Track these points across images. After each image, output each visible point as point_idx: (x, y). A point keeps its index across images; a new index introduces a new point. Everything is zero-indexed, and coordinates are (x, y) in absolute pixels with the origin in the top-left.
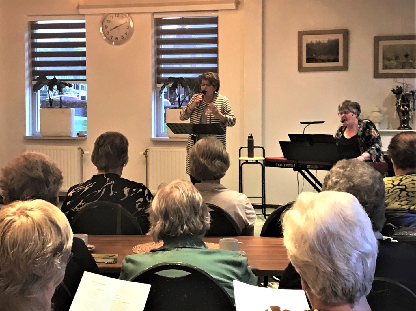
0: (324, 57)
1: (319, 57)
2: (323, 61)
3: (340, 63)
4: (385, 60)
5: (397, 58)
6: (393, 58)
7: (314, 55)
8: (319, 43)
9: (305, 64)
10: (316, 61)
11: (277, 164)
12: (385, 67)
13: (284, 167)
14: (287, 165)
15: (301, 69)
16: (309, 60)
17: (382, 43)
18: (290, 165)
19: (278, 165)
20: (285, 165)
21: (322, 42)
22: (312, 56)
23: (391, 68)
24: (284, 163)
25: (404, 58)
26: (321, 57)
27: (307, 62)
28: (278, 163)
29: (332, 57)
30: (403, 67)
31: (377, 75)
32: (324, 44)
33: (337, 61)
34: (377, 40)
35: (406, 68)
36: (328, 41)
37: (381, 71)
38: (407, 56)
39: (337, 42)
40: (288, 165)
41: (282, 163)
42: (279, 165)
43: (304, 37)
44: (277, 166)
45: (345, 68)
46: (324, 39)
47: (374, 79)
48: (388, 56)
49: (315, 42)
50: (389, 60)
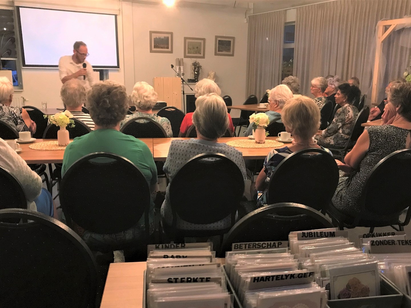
0: (162, 46)
1: (160, 46)
2: (162, 48)
3: (170, 50)
4: (189, 49)
6: (192, 48)
7: (157, 44)
8: (160, 38)
12: (189, 53)
15: (151, 51)
17: (187, 41)
21: (161, 38)
23: (191, 53)
27: (154, 48)
29: (166, 46)
30: (196, 53)
32: (162, 39)
33: (168, 48)
34: (185, 39)
36: (165, 37)
37: (187, 55)
38: (197, 48)
39: (168, 38)
43: (153, 34)
45: (171, 52)
46: (162, 36)
47: (185, 58)
48: (190, 47)
49: (158, 37)
50: (191, 49)
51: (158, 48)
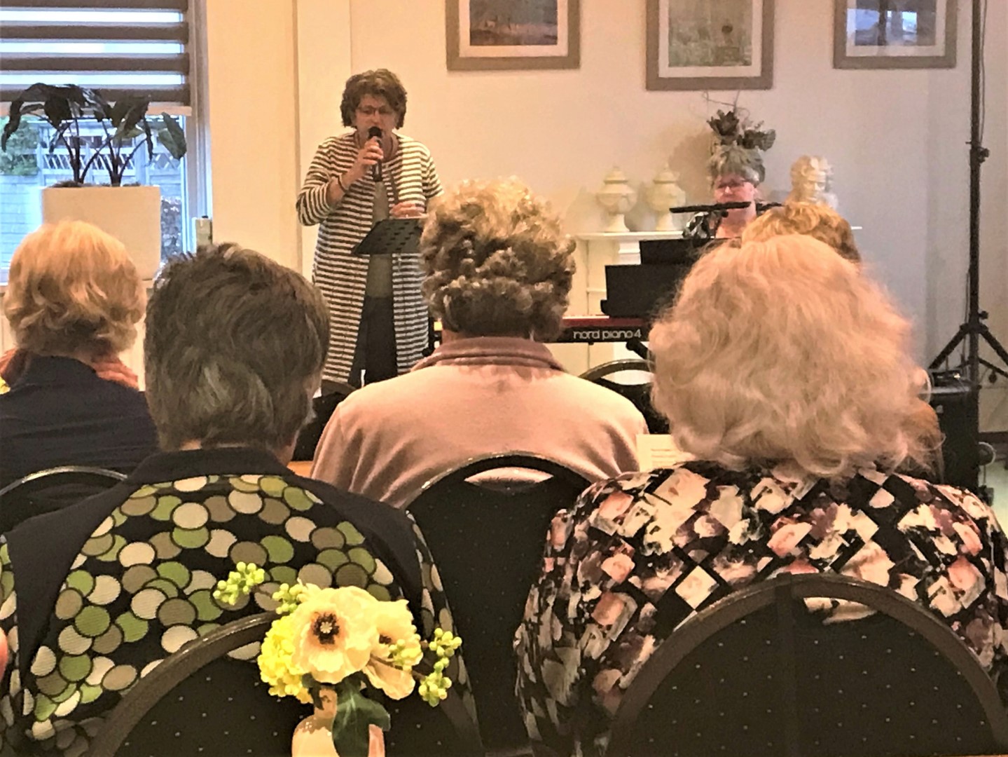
0: (517, 29)
1: (506, 30)
2: (517, 41)
3: (560, 49)
4: (675, 41)
5: (703, 33)
6: (695, 35)
7: (490, 23)
9: (466, 48)
10: (498, 40)
11: (575, 333)
12: (675, 61)
13: (600, 340)
14: (611, 335)
15: (455, 62)
16: (477, 37)
18: (622, 334)
19: (581, 337)
20: (606, 335)
22: (486, 25)
23: (687, 64)
24: (601, 329)
25: (720, 35)
26: (509, 27)
27: (472, 44)
28: (580, 329)
29: (539, 30)
30: (718, 62)
31: (654, 82)
35: (725, 63)
37: (665, 71)
38: (727, 29)
40: (615, 335)
41: (594, 329)
42: (585, 335)
44: (578, 340)
45: (572, 61)
47: (648, 94)
48: (681, 31)
50: (686, 40)
51: (496, 43)
